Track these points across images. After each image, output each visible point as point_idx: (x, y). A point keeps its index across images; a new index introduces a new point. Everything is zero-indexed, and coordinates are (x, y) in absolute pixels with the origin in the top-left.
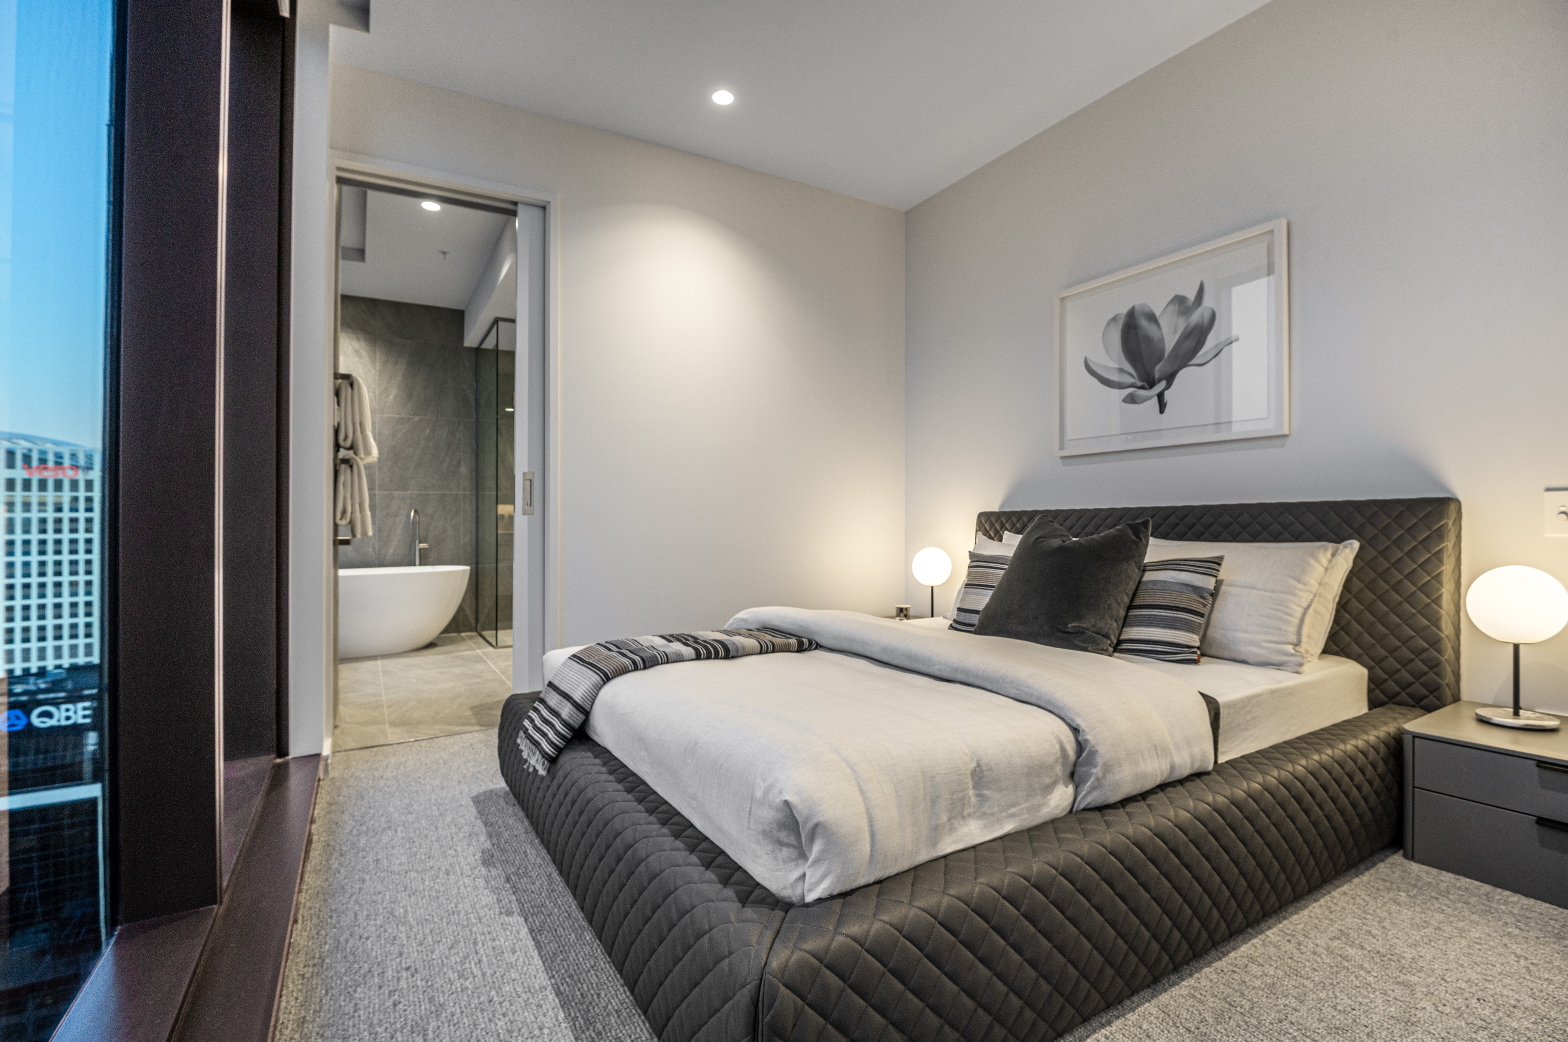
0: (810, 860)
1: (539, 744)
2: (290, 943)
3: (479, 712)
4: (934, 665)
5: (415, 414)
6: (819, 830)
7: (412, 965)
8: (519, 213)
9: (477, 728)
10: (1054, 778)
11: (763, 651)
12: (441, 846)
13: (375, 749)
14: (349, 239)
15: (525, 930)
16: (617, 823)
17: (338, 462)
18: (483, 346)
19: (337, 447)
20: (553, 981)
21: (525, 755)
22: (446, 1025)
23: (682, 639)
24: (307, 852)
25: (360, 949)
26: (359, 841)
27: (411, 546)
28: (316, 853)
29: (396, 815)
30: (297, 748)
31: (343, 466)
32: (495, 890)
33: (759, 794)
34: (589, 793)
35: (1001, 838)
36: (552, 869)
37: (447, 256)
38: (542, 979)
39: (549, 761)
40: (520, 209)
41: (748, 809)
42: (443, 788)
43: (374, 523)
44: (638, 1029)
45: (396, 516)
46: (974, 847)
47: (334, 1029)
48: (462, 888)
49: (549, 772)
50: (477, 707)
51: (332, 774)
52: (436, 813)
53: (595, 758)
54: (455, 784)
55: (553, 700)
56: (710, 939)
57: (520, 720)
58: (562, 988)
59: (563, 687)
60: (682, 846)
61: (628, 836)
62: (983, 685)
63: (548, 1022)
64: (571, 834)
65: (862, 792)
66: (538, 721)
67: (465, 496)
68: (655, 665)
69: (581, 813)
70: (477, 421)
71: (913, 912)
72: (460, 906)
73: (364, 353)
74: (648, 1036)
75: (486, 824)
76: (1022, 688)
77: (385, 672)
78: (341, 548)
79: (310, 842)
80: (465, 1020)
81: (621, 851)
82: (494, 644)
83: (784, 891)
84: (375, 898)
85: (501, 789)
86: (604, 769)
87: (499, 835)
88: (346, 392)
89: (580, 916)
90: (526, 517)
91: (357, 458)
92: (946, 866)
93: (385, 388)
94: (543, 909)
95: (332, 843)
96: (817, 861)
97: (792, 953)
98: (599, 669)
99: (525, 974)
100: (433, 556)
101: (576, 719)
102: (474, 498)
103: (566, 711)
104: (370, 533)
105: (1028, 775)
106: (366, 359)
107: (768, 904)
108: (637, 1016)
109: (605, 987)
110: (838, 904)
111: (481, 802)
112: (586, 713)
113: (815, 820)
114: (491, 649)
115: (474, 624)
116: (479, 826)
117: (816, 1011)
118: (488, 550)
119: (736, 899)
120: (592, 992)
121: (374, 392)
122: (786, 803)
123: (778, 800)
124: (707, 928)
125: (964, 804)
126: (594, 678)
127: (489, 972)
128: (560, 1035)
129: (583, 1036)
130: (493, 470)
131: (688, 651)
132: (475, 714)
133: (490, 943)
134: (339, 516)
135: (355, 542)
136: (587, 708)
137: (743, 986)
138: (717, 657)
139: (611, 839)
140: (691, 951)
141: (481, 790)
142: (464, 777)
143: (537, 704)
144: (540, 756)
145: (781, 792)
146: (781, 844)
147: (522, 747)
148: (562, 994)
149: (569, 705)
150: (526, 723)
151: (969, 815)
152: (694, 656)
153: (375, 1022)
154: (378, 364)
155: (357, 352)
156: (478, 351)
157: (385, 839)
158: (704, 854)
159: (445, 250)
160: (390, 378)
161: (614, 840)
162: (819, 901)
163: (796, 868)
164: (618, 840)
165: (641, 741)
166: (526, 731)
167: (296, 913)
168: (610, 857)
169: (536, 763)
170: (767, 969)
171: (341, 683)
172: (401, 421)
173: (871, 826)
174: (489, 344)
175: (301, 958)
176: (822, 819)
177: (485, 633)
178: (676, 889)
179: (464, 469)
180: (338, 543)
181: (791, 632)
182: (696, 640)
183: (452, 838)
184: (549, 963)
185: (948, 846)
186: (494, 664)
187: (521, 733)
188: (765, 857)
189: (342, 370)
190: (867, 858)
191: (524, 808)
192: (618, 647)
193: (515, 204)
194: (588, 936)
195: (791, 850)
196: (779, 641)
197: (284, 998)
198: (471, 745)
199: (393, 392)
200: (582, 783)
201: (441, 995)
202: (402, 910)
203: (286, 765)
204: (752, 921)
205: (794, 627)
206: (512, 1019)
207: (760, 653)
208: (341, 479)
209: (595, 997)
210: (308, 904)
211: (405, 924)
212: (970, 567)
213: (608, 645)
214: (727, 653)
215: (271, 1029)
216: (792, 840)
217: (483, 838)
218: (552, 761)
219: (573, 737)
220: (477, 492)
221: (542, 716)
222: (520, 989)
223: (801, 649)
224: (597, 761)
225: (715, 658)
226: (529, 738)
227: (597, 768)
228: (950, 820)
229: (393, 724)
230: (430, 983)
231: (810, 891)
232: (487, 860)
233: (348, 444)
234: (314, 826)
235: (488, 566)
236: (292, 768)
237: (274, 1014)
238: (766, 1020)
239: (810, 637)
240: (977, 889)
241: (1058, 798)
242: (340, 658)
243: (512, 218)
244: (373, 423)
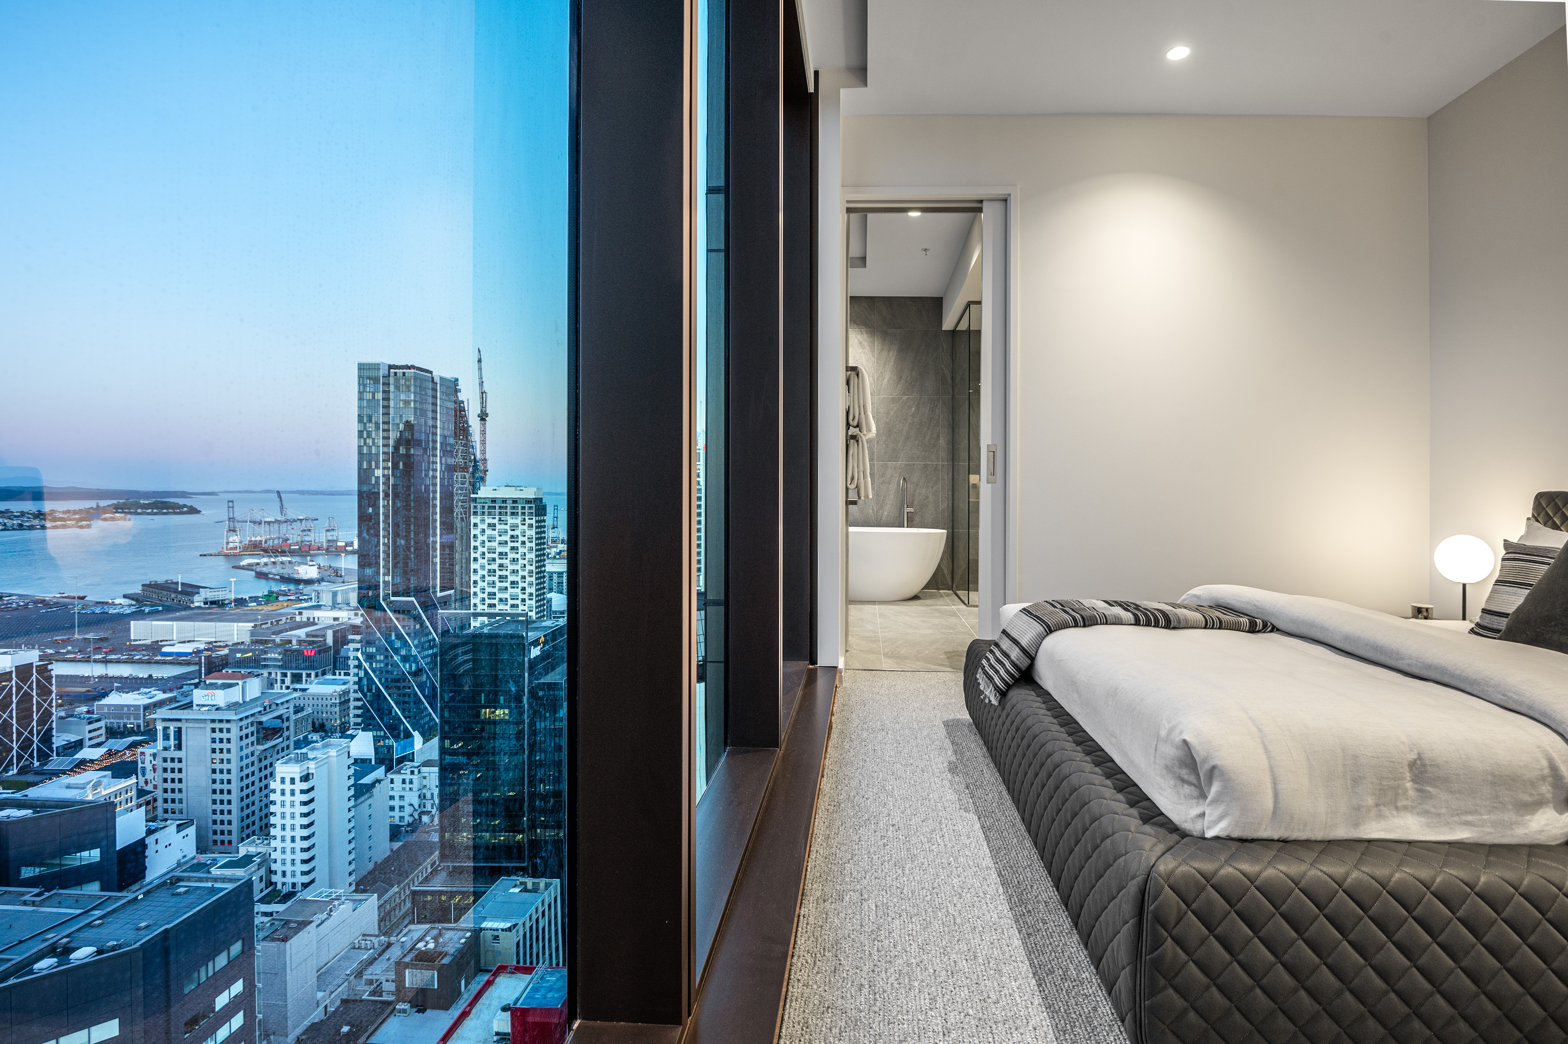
0: (1208, 800)
1: (993, 679)
2: (820, 789)
3: (951, 655)
4: (1403, 659)
5: (904, 394)
6: (1216, 772)
7: (896, 824)
8: (984, 210)
9: (950, 669)
10: (1536, 798)
11: (1207, 625)
12: (919, 751)
13: (873, 672)
14: (855, 252)
15: (977, 826)
16: (1049, 747)
17: (849, 438)
18: (957, 329)
19: (848, 425)
20: (996, 865)
21: (982, 688)
22: (918, 869)
23: (1125, 606)
24: (829, 734)
25: (863, 804)
26: (862, 734)
27: (901, 510)
28: (834, 735)
29: (888, 722)
30: (824, 659)
31: (852, 441)
32: (956, 791)
33: (1163, 733)
34: (1029, 721)
35: (1449, 843)
36: (1003, 788)
37: (928, 252)
38: (988, 862)
39: (1000, 694)
40: (985, 205)
41: (1154, 746)
42: (921, 710)
43: (873, 489)
44: (1061, 919)
45: (889, 484)
46: (1410, 843)
47: (847, 847)
48: (933, 783)
49: (1000, 702)
50: (950, 652)
51: (844, 684)
52: (915, 726)
53: (1038, 696)
54: (930, 708)
55: (1006, 644)
56: (1112, 841)
57: (980, 660)
58: (1003, 873)
59: (1014, 634)
60: (1100, 772)
61: (1056, 758)
62: (1462, 686)
63: (991, 890)
64: (1015, 755)
65: (1267, 751)
66: (993, 661)
67: (943, 466)
68: (1094, 625)
69: (1023, 738)
70: (953, 398)
71: (1313, 872)
72: (931, 796)
73: (866, 344)
74: (1068, 926)
75: (953, 743)
76: (1510, 694)
77: (882, 615)
78: (851, 507)
79: (831, 728)
80: (931, 870)
81: (1051, 769)
82: (967, 603)
83: (1185, 824)
84: (873, 774)
85: (966, 720)
86: (1043, 706)
87: (962, 754)
88: (854, 381)
89: (1023, 828)
90: (990, 485)
91: (862, 434)
92: (1367, 848)
93: (881, 373)
94: (993, 815)
95: (845, 731)
96: (1215, 801)
97: (1180, 865)
98: (1043, 621)
99: (976, 855)
100: (917, 519)
101: (1024, 663)
102: (951, 468)
103: (1015, 653)
104: (871, 497)
105: (1493, 784)
106: (867, 349)
107: (1168, 828)
108: (1061, 911)
109: (1038, 883)
110: (1234, 845)
111: (951, 726)
112: (1032, 659)
113: (1212, 763)
114: (964, 606)
115: (950, 584)
116: (947, 743)
117: (1199, 919)
118: (962, 516)
119: (1138, 817)
120: (1027, 883)
121: (873, 377)
122: (1185, 741)
123: (1178, 739)
124: (1111, 832)
125: (1397, 794)
126: (1039, 628)
127: (949, 845)
128: (998, 902)
129: (1016, 909)
130: (967, 442)
131: (1127, 616)
132: (948, 658)
133: (951, 826)
134: (849, 482)
135: (860, 502)
136: (1033, 653)
137: (1133, 878)
138: (1157, 625)
139: (1044, 759)
140: (1098, 850)
141: (951, 718)
142: (938, 705)
143: (993, 647)
144: (993, 689)
145: (1181, 733)
146: (1183, 781)
147: (980, 681)
148: (1002, 876)
149: (1017, 649)
150: (984, 662)
151: (1405, 808)
152: (1133, 622)
153: (871, 851)
154: (876, 352)
155: (860, 343)
156: (954, 333)
157: (880, 737)
158: (1117, 782)
159: (925, 247)
160: (885, 364)
161: (1046, 760)
162: (1217, 838)
163: (1197, 806)
164: (1049, 760)
165: (1073, 684)
166: (983, 668)
167: (823, 771)
168: (1043, 774)
169: (991, 696)
170: (1154, 868)
171: (850, 619)
172: (893, 400)
173: (1275, 783)
174: (963, 326)
175: (826, 799)
176: (1219, 763)
177: (959, 592)
178: (1090, 802)
179: (942, 442)
180: (849, 503)
181: (1245, 612)
182: (1137, 607)
183: (927, 747)
184: (995, 853)
185: (1374, 830)
186: (965, 619)
187: (980, 670)
188: (1169, 790)
189: (851, 364)
190: (1270, 813)
191: (983, 737)
192: (1062, 606)
193: (981, 201)
194: (1028, 843)
195: (1193, 788)
196: (1227, 618)
197: (816, 820)
198: (944, 682)
199: (887, 375)
200: (1024, 713)
201: (915, 849)
202: (890, 787)
203: (815, 670)
204: (1150, 835)
205: (1249, 607)
206: (964, 880)
207: (1205, 628)
208: (851, 452)
209: (1029, 887)
210: (830, 767)
211: (892, 796)
212: (1503, 560)
213: (1054, 603)
214: (1168, 623)
215: (810, 835)
216: (1192, 778)
217: (950, 753)
218: (1003, 695)
219: (1020, 678)
220: (953, 462)
221: (996, 656)
222: (972, 864)
223: (1253, 629)
224: (1039, 699)
225: (1155, 626)
226: (986, 673)
227: (1038, 704)
228: (1377, 805)
229: (886, 655)
230: (908, 839)
231: (1209, 828)
232: (953, 769)
233: (855, 424)
234: (833, 718)
235: (962, 531)
236: (819, 673)
237: (811, 827)
238: (1152, 908)
239: (1265, 619)
240: (1397, 875)
241: (1543, 822)
242: (850, 601)
243: (979, 214)
244: (873, 404)
